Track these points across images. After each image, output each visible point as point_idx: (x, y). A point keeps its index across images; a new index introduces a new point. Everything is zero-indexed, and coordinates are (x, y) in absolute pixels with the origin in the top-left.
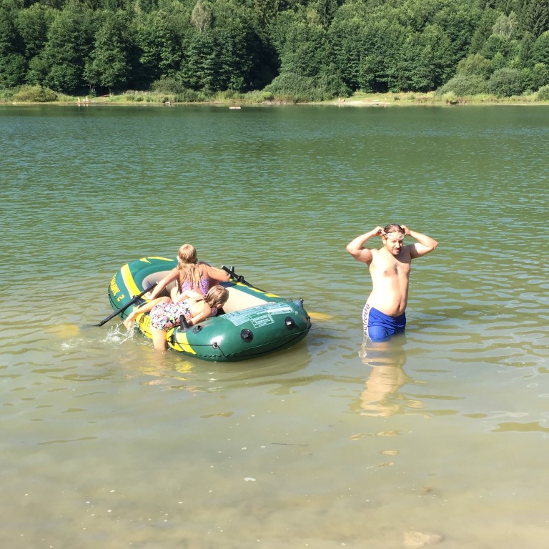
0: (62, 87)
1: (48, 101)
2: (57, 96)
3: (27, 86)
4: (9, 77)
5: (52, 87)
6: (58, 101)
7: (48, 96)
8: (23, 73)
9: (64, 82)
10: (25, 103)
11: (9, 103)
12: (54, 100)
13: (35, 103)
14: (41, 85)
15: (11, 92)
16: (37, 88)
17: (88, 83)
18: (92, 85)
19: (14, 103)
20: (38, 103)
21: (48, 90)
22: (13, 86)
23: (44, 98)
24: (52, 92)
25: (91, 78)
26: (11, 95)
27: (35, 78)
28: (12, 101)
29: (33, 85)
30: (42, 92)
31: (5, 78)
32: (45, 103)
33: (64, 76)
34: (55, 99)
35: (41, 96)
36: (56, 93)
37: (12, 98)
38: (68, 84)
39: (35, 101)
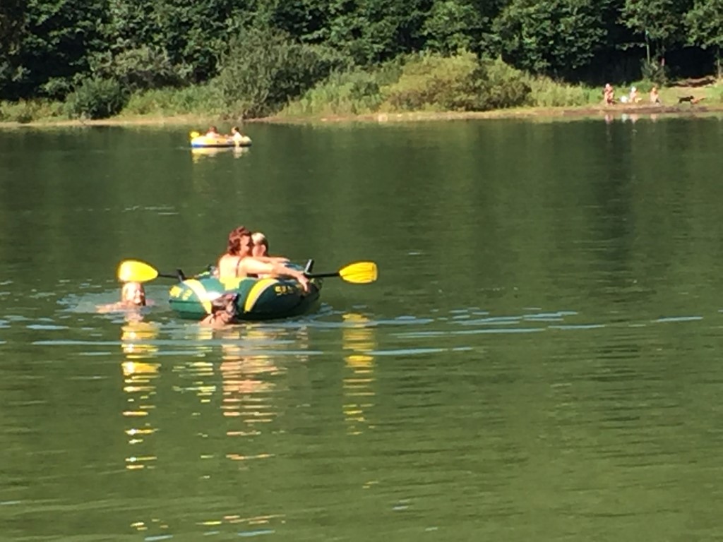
0: (547, 56)
1: (495, 105)
2: (528, 90)
3: (426, 57)
4: (370, 29)
5: (514, 58)
6: (531, 104)
7: (496, 91)
8: (416, 13)
9: (556, 37)
10: (418, 116)
11: (364, 116)
12: (519, 102)
13: (450, 115)
14: (478, 50)
15: (372, 78)
16: (463, 62)
17: (641, 37)
18: (656, 44)
19: (382, 117)
20: (462, 115)
21: (498, 68)
22: (382, 56)
23: (485, 96)
24: (513, 72)
25: (651, 20)
26: (372, 89)
27: (458, 26)
28: (375, 108)
29: (450, 50)
30: (480, 74)
31: (357, 33)
32: (486, 115)
33: (555, 18)
34: (522, 98)
35: (476, 90)
36: (526, 79)
37: (375, 99)
38: (571, 44)
39: (453, 106)
